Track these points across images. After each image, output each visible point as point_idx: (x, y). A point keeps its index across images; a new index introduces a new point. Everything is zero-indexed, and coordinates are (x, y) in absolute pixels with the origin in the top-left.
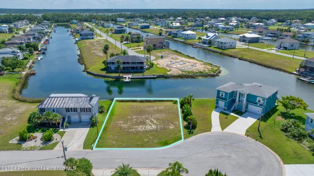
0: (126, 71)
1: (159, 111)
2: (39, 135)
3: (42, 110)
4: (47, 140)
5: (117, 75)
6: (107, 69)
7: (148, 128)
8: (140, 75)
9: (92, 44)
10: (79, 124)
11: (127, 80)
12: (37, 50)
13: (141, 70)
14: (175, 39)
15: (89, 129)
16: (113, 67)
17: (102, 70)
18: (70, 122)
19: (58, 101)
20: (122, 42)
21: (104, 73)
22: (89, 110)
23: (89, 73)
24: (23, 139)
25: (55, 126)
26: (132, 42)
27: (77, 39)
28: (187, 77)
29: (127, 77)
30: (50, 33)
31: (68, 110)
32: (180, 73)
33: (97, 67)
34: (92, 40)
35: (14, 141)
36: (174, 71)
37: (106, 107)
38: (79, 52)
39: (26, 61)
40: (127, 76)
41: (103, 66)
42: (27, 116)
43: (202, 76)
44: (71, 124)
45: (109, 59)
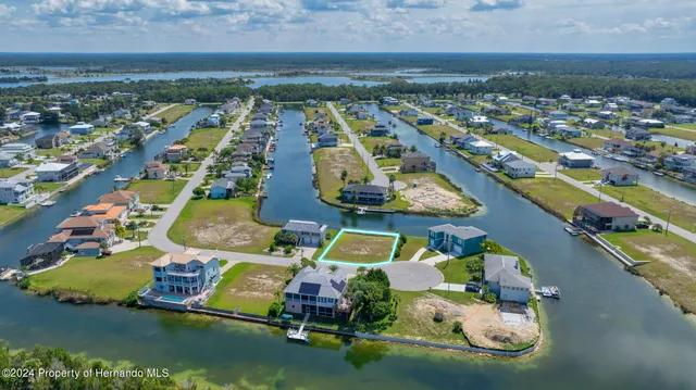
0: (363, 201)
1: (376, 243)
2: (282, 249)
3: (285, 231)
4: (288, 252)
5: (352, 206)
6: (342, 198)
7: (361, 253)
8: (376, 209)
9: (332, 156)
10: (310, 245)
11: (361, 213)
12: (264, 163)
13: (380, 202)
14: (459, 152)
15: (315, 249)
16: (349, 197)
17: (338, 198)
18: (303, 242)
19: (295, 225)
20: (374, 155)
21: (338, 202)
22: (318, 235)
23: (322, 201)
24: (272, 250)
25: (294, 244)
26: (389, 156)
27: (313, 146)
28: (430, 214)
29: (362, 210)
30: (275, 127)
31: (303, 233)
32: (423, 209)
33: (332, 195)
34: (333, 149)
35: (266, 250)
36: (418, 207)
37: (332, 234)
38: (314, 171)
39: (256, 180)
40: (362, 208)
41: (339, 195)
42: (274, 235)
43: (448, 215)
44: (304, 244)
45: (347, 187)
